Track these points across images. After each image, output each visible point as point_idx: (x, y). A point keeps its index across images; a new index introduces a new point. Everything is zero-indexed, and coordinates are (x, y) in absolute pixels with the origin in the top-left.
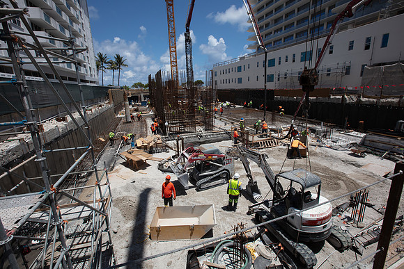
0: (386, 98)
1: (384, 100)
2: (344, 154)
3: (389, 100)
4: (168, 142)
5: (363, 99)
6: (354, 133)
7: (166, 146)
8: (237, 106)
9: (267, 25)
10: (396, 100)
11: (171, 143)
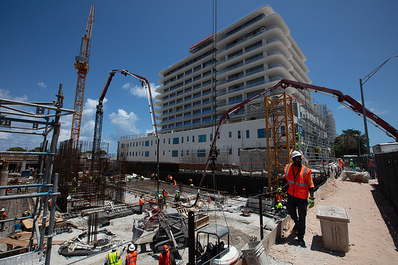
0: (255, 171)
1: (253, 173)
2: (237, 215)
3: (257, 173)
4: (71, 220)
5: (243, 172)
6: (241, 199)
9: (171, 110)
10: (260, 173)
11: (74, 221)
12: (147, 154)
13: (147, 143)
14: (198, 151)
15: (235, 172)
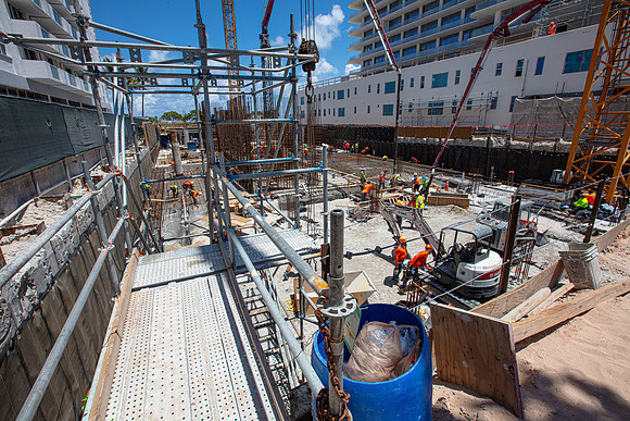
0: (541, 141)
1: (537, 144)
3: (544, 143)
5: (513, 143)
6: (503, 187)
10: (551, 144)
12: (342, 112)
13: (341, 95)
14: (430, 105)
15: (497, 142)
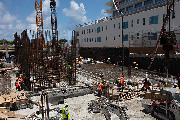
4: (32, 98)
7: (31, 102)
8: (98, 62)
11: (36, 99)
12: (99, 40)
13: (99, 30)
14: (149, 34)
